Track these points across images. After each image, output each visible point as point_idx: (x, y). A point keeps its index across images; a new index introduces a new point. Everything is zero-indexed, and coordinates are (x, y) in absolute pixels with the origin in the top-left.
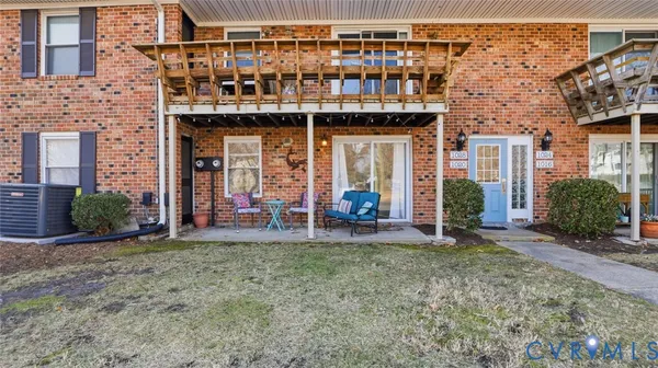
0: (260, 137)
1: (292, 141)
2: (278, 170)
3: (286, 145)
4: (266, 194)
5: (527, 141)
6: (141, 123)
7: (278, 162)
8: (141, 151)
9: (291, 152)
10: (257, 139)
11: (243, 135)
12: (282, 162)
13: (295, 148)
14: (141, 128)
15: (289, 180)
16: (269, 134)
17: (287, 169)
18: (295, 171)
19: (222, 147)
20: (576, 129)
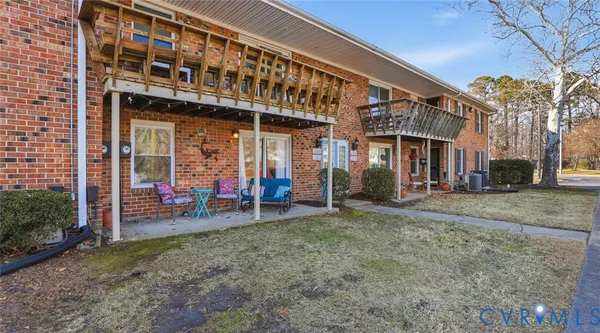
0: (173, 124)
1: (205, 131)
2: (192, 159)
3: (200, 134)
4: (180, 183)
5: (345, 143)
6: (45, 92)
7: (191, 150)
8: (44, 130)
9: (204, 142)
10: (169, 127)
11: (155, 120)
12: (197, 151)
13: (208, 138)
14: (45, 98)
15: (202, 169)
16: (184, 122)
17: (201, 158)
18: (208, 160)
19: (129, 131)
20: (364, 139)
